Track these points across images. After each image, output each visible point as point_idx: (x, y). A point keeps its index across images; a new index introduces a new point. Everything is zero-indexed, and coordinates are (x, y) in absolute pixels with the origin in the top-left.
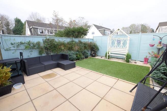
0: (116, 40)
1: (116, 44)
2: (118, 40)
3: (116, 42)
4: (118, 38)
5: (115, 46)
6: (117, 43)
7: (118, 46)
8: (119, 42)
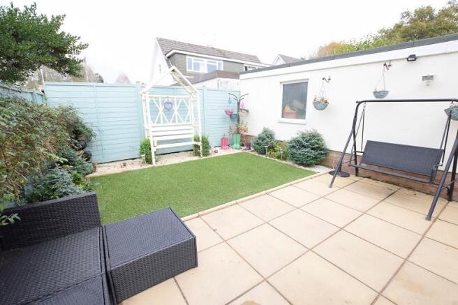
0: (160, 100)
1: (161, 112)
2: (166, 100)
3: (161, 108)
4: (166, 96)
5: (159, 118)
6: (163, 111)
7: (169, 118)
8: (168, 107)
